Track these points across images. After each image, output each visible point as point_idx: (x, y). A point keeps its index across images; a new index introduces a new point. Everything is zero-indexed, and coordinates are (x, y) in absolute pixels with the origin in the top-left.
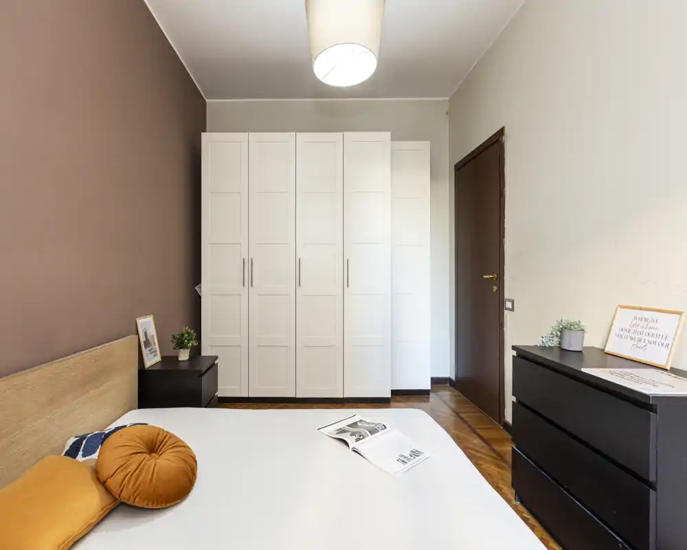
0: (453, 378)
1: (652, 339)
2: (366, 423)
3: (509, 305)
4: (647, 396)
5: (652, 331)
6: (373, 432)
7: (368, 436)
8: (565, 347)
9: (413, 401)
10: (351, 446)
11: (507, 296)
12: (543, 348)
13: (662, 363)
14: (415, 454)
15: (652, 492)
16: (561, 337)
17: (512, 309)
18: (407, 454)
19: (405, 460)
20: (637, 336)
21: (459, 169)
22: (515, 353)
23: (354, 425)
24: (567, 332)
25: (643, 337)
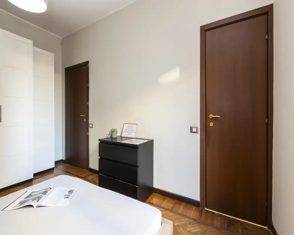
0: (64, 159)
1: (132, 131)
2: (37, 192)
3: (91, 126)
4: (137, 145)
5: (132, 129)
6: (45, 193)
7: (43, 196)
8: (113, 137)
9: (46, 175)
10: (35, 205)
11: (90, 122)
12: (107, 138)
13: (134, 137)
14: (71, 192)
15: (138, 168)
16: (112, 134)
17: (92, 127)
18: (67, 194)
19: (67, 196)
20: (129, 131)
21: (67, 70)
22: (99, 142)
23: (30, 195)
24: (114, 132)
25: (130, 131)
